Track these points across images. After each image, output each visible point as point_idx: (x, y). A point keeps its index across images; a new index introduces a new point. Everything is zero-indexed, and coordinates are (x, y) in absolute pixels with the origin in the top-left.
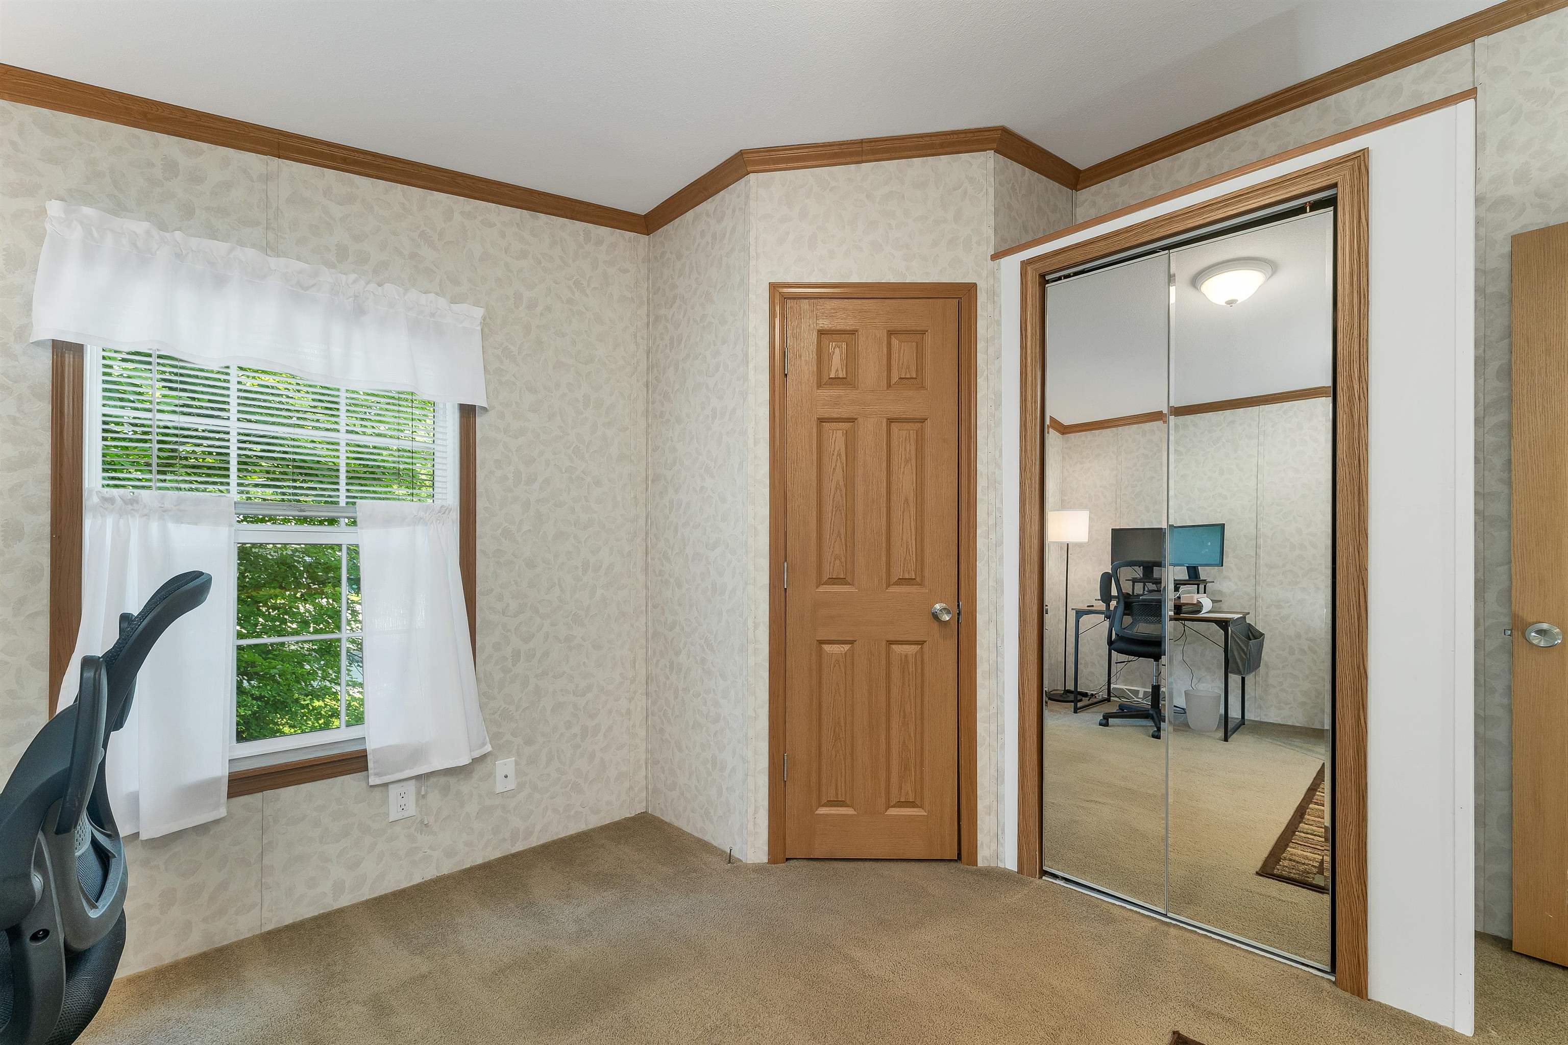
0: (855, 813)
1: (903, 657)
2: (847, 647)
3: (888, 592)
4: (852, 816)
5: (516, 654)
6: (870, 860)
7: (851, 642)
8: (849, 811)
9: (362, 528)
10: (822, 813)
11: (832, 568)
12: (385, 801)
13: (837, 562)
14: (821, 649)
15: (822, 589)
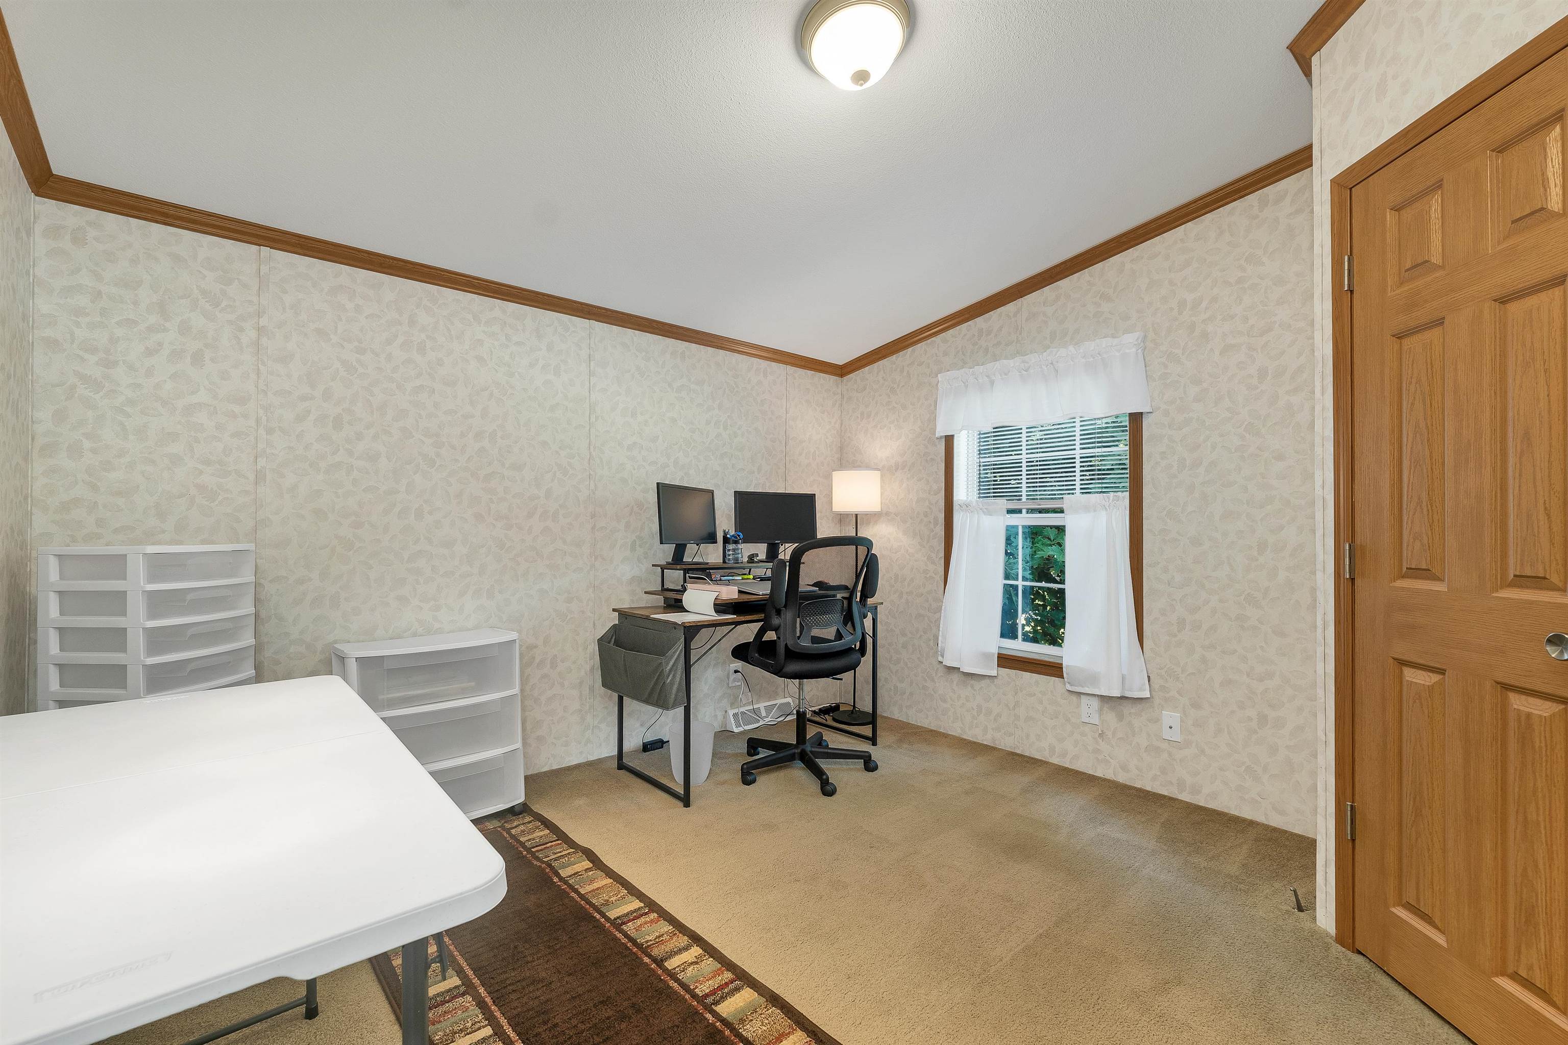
0: (1445, 945)
1: (1523, 718)
2: (1435, 678)
3: (1494, 597)
4: (1439, 946)
5: (1182, 623)
6: (1455, 1028)
7: (1442, 672)
8: (1440, 940)
9: (1066, 514)
10: (1399, 914)
11: (1414, 556)
12: (1079, 706)
13: (1418, 544)
14: (1401, 676)
15: (1400, 583)
